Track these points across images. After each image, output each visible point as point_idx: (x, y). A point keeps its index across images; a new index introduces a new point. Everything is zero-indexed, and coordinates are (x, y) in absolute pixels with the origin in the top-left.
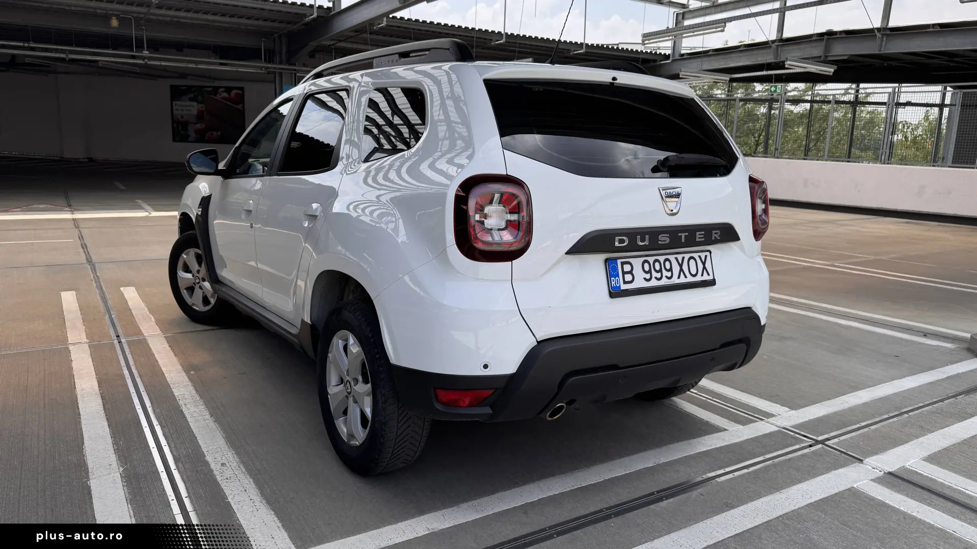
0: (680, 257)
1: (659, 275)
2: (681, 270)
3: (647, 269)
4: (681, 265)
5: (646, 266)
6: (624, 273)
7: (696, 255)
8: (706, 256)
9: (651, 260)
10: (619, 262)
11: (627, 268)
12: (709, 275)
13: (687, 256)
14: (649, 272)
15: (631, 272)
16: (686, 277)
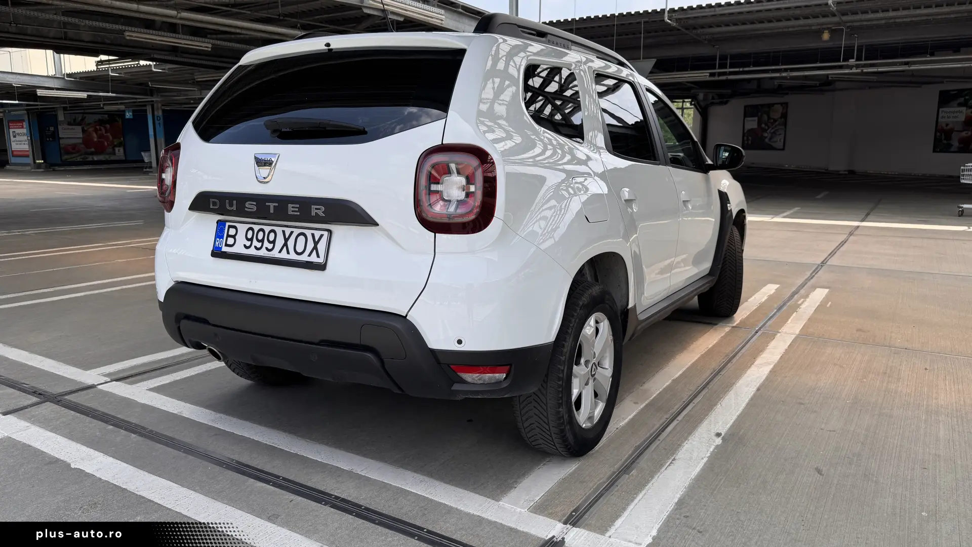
0: (288, 231)
1: (259, 245)
2: (286, 244)
3: (249, 236)
4: (286, 240)
5: (250, 233)
6: (228, 236)
7: (308, 233)
8: (322, 236)
9: (256, 228)
10: (228, 224)
11: (232, 232)
12: (318, 256)
13: (297, 231)
14: (251, 240)
15: (234, 237)
16: (288, 253)
